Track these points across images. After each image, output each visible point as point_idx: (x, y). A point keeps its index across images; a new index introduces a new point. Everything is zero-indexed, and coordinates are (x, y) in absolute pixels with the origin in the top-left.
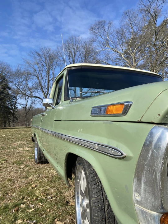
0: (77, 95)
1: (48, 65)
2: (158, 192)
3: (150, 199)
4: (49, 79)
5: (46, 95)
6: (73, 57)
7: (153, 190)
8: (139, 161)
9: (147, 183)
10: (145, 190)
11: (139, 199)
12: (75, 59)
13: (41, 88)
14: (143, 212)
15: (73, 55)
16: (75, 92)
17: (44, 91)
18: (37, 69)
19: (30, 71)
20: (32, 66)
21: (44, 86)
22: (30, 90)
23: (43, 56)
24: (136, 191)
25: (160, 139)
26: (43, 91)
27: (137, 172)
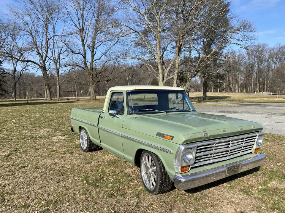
0: (86, 60)
1: (45, 17)
2: (180, 162)
3: (179, 164)
4: (47, 37)
5: (44, 58)
6: (82, 9)
7: (179, 161)
8: (176, 154)
9: (178, 160)
10: (177, 162)
11: (175, 164)
12: (84, 13)
13: (36, 49)
14: (176, 167)
15: (82, 7)
16: (84, 57)
17: (41, 53)
18: (30, 22)
19: (19, 24)
20: (21, 16)
21: (40, 47)
22: (20, 51)
23: (39, 4)
24: (175, 162)
25: (181, 149)
26: (39, 54)
27: (175, 157)
